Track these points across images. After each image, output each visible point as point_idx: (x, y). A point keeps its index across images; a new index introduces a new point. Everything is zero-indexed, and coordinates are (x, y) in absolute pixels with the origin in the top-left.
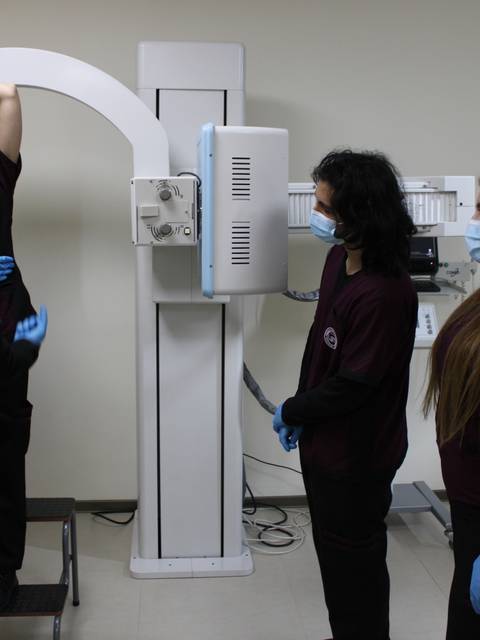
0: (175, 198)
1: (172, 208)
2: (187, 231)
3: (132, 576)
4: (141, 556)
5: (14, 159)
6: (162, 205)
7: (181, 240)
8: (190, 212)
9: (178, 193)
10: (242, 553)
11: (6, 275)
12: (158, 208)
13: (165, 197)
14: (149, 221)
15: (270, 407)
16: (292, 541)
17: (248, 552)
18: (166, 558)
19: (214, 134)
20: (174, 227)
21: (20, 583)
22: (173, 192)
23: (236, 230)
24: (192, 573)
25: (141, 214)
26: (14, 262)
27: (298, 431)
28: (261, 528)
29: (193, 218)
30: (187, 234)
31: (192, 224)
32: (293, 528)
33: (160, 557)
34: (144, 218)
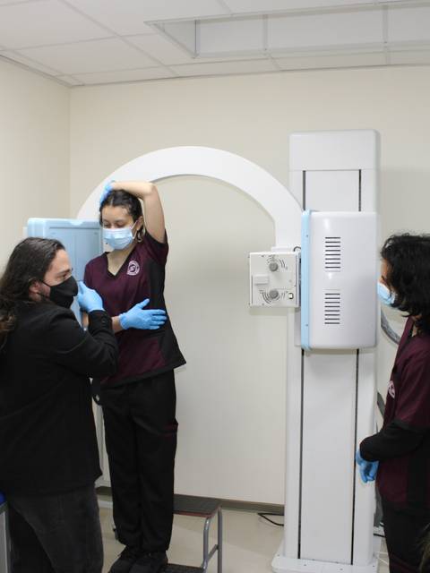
0: (281, 269)
1: (279, 278)
2: (291, 296)
4: (284, 555)
5: (160, 239)
6: (271, 275)
7: (286, 303)
8: (293, 281)
9: (283, 266)
10: (370, 564)
11: (160, 325)
12: (268, 278)
13: (274, 268)
14: (261, 287)
17: (376, 564)
18: (304, 559)
20: (280, 292)
21: (169, 562)
22: (279, 265)
23: (328, 296)
25: (255, 282)
26: (166, 315)
27: (375, 465)
29: (295, 286)
30: (291, 299)
31: (294, 290)
33: (299, 557)
34: (257, 285)
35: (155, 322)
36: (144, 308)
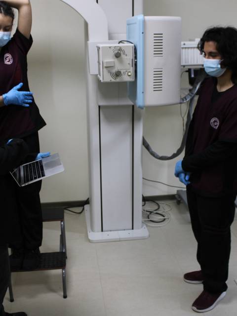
0: (123, 56)
1: (121, 62)
2: (129, 74)
3: (90, 241)
4: (93, 231)
5: (28, 37)
6: (116, 60)
7: (126, 78)
8: (131, 63)
9: (124, 53)
10: (142, 227)
12: (114, 62)
13: (118, 56)
14: (109, 69)
15: (156, 156)
16: (164, 220)
17: (145, 226)
18: (105, 231)
19: (144, 22)
20: (122, 72)
22: (121, 53)
23: (156, 73)
24: (120, 239)
25: (105, 65)
28: (148, 213)
29: (132, 66)
30: (129, 76)
31: (132, 70)
32: (164, 212)
33: (102, 231)
34: (106, 67)
35: (27, 101)
36: (19, 90)
